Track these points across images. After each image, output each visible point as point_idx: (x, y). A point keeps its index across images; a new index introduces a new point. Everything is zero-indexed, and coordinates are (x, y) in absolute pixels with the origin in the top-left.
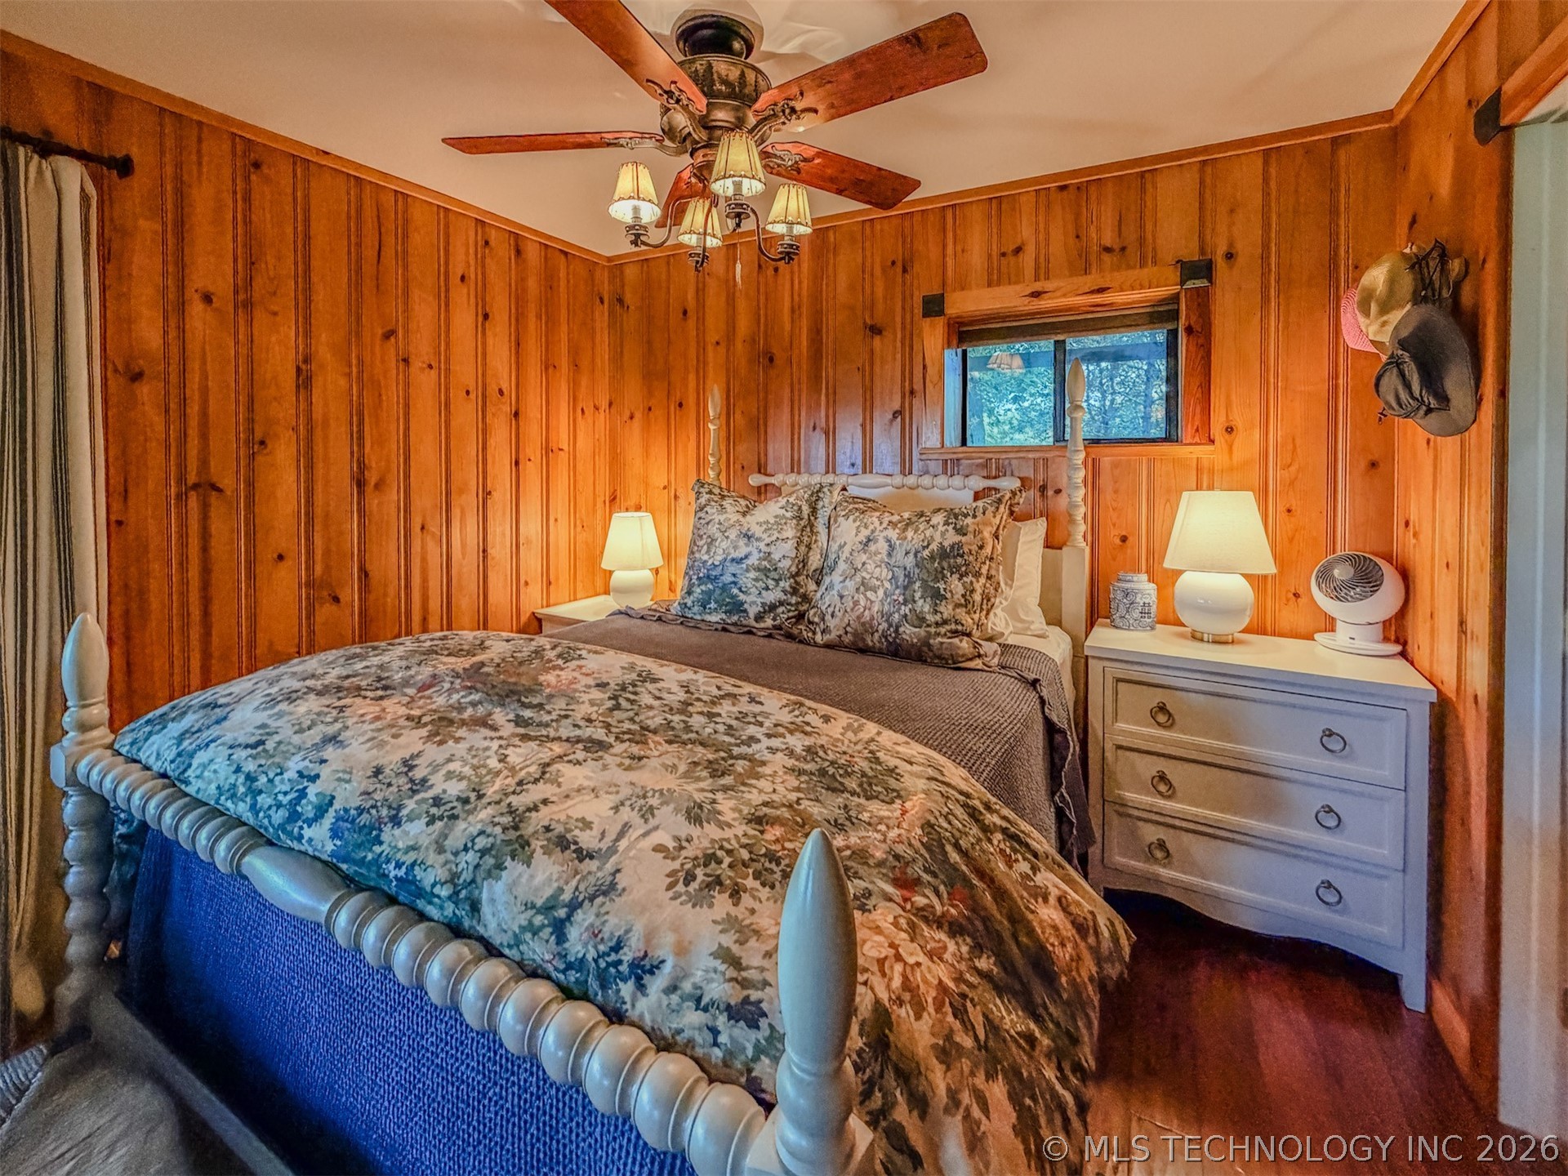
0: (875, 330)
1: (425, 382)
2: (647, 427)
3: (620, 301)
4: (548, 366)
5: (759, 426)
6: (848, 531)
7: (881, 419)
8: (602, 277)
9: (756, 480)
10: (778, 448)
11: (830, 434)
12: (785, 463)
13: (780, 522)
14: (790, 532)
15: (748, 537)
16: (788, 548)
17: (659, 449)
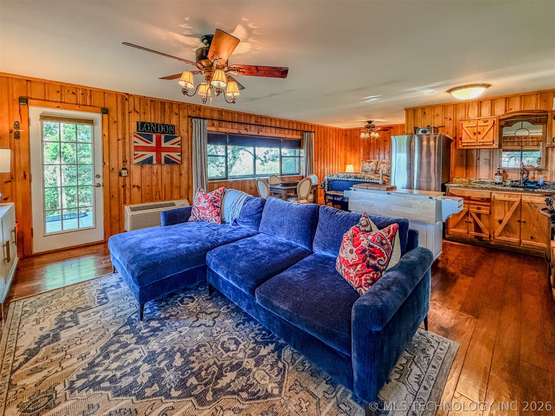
0: (386, 141)
1: (328, 148)
2: (350, 153)
3: (346, 135)
4: (338, 145)
5: (368, 154)
6: (382, 165)
7: (386, 152)
8: (344, 132)
9: (368, 160)
10: (371, 156)
11: (379, 154)
12: (373, 158)
13: (373, 165)
14: (375, 166)
15: (370, 166)
16: (375, 168)
17: (353, 156)
